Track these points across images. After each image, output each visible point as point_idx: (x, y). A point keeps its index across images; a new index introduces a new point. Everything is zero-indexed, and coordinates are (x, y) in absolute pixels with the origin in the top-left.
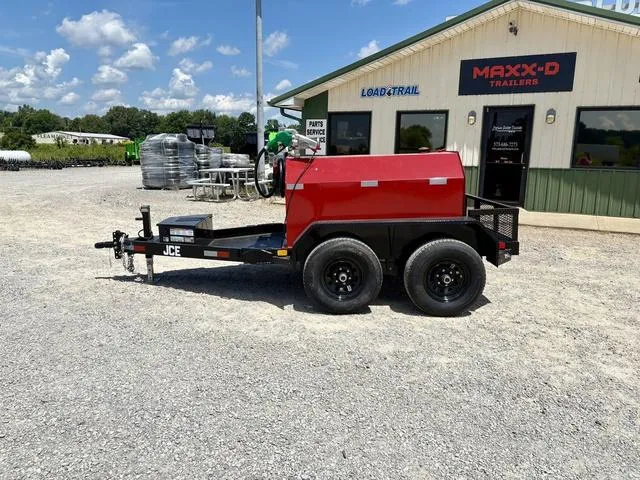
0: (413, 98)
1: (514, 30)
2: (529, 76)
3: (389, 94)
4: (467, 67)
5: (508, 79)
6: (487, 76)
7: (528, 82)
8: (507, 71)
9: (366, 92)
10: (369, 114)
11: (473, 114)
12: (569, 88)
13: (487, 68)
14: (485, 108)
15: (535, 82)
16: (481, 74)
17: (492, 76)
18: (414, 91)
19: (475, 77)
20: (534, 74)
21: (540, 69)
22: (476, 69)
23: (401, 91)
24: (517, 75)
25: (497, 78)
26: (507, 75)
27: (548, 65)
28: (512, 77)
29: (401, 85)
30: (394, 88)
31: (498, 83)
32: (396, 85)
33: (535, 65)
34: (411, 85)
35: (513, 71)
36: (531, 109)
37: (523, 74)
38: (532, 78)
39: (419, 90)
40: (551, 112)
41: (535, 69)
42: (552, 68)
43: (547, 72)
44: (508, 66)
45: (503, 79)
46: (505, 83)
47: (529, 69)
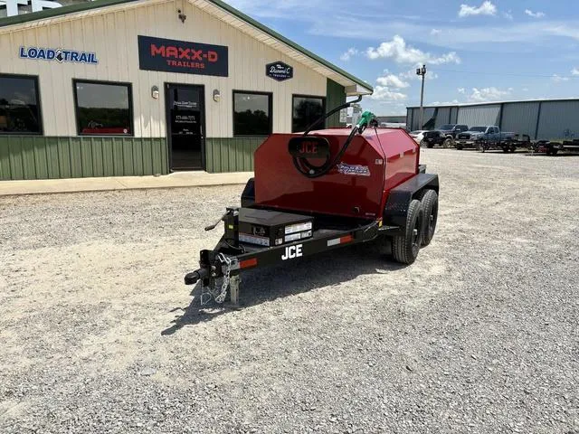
0: (90, 66)
1: (183, 18)
2: (197, 60)
3: (60, 58)
4: (145, 43)
5: (182, 60)
6: (163, 55)
7: (197, 65)
8: (180, 53)
9: (26, 52)
10: (35, 79)
11: (155, 88)
12: (226, 74)
13: (163, 47)
14: (166, 84)
15: (203, 66)
16: (159, 52)
17: (168, 56)
18: (90, 59)
19: (153, 54)
20: (200, 59)
21: (205, 56)
22: (153, 46)
23: (74, 56)
24: (189, 58)
25: (172, 58)
26: (181, 57)
27: (210, 53)
28: (184, 59)
29: (75, 50)
30: (66, 53)
31: (174, 63)
32: (67, 49)
33: (200, 52)
34: (87, 51)
35: (185, 54)
36: (201, 88)
37: (193, 58)
38: (200, 62)
39: (97, 58)
40: (216, 92)
41: (201, 55)
42: (213, 57)
43: (210, 60)
44: (181, 49)
45: (178, 60)
46: (180, 63)
47: (197, 55)
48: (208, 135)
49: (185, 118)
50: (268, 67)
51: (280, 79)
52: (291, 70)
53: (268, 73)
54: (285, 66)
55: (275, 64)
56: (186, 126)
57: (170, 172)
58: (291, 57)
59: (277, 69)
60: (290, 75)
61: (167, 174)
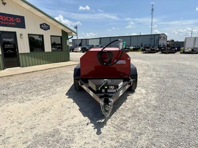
2: (12, 21)
7: (12, 23)
8: (4, 18)
12: (24, 27)
20: (13, 21)
21: (15, 20)
24: (8, 20)
26: (5, 20)
27: (17, 19)
33: (13, 18)
36: (15, 33)
38: (13, 22)
40: (21, 35)
41: (13, 19)
42: (18, 20)
43: (17, 21)
44: (4, 17)
45: (3, 21)
46: (4, 23)
47: (12, 19)
48: (20, 52)
49: (9, 45)
50: (41, 25)
51: (45, 30)
52: (49, 26)
53: (41, 28)
54: (47, 25)
55: (43, 24)
56: (10, 49)
57: (5, 69)
58: (49, 21)
59: (44, 26)
60: (49, 28)
61: (3, 70)
